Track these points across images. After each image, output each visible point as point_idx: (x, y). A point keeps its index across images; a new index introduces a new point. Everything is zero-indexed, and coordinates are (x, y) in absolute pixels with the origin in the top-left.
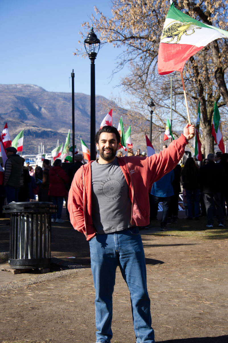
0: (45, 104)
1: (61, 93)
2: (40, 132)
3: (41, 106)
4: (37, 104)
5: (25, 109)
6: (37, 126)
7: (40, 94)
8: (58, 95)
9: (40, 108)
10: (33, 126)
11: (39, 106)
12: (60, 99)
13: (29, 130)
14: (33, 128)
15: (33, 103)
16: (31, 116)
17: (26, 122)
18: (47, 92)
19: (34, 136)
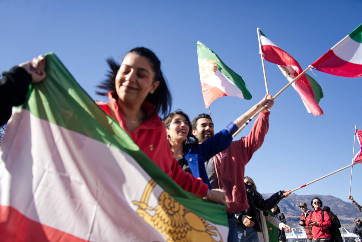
0: (297, 202)
1: (306, 195)
2: (296, 218)
3: (295, 204)
4: (292, 202)
5: (286, 206)
6: (294, 215)
7: (293, 197)
8: (304, 197)
9: (295, 205)
10: (292, 215)
11: (294, 204)
12: (306, 199)
13: (290, 218)
14: (292, 216)
15: (290, 202)
16: (290, 209)
17: (288, 213)
18: (298, 195)
19: (293, 221)
